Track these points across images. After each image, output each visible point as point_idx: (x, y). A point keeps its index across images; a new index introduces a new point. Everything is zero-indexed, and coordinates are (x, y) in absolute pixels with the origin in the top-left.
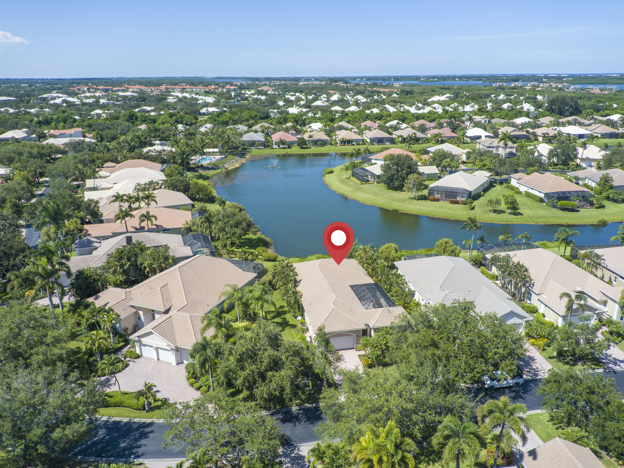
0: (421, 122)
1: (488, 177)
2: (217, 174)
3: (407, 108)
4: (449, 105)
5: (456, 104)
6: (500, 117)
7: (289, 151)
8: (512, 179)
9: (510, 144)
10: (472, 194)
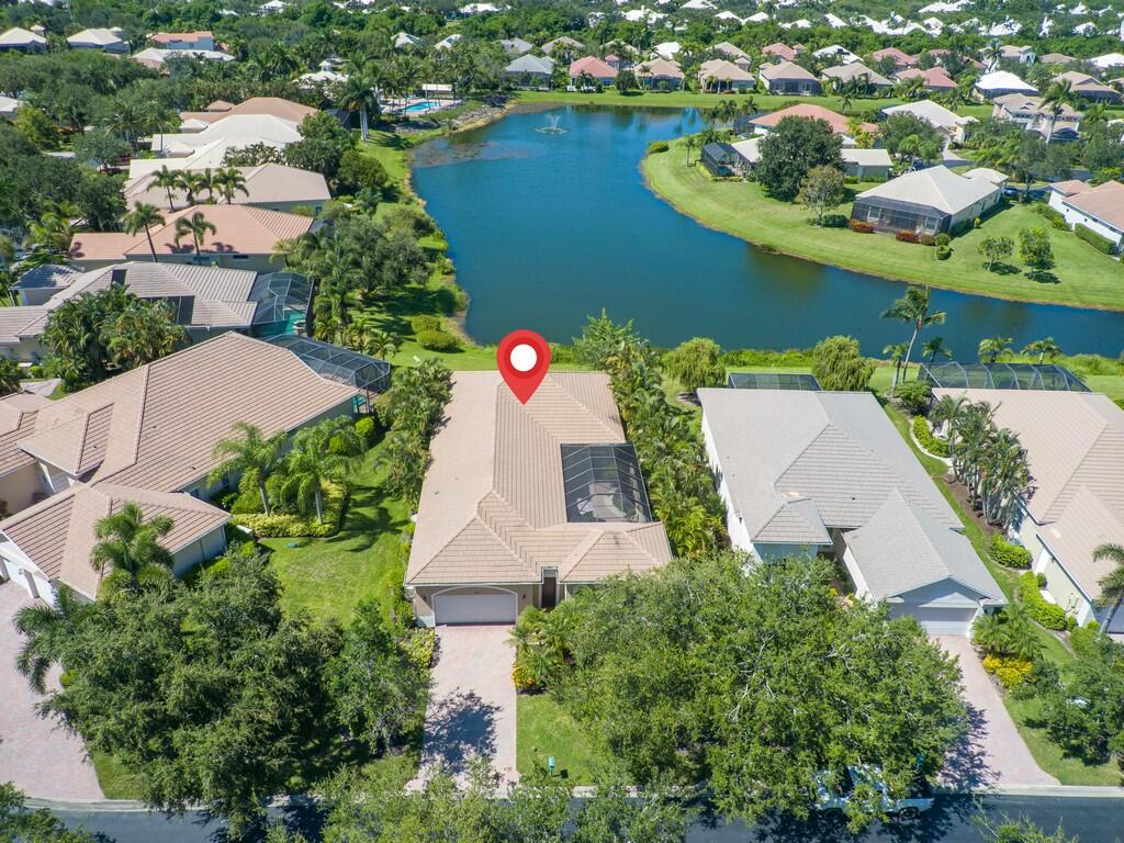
0: (890, 51)
1: (998, 185)
2: (432, 138)
3: (869, 21)
4: (959, 22)
5: (975, 20)
6: (1064, 51)
7: (597, 99)
8: (1053, 193)
9: (1068, 109)
10: (953, 222)
